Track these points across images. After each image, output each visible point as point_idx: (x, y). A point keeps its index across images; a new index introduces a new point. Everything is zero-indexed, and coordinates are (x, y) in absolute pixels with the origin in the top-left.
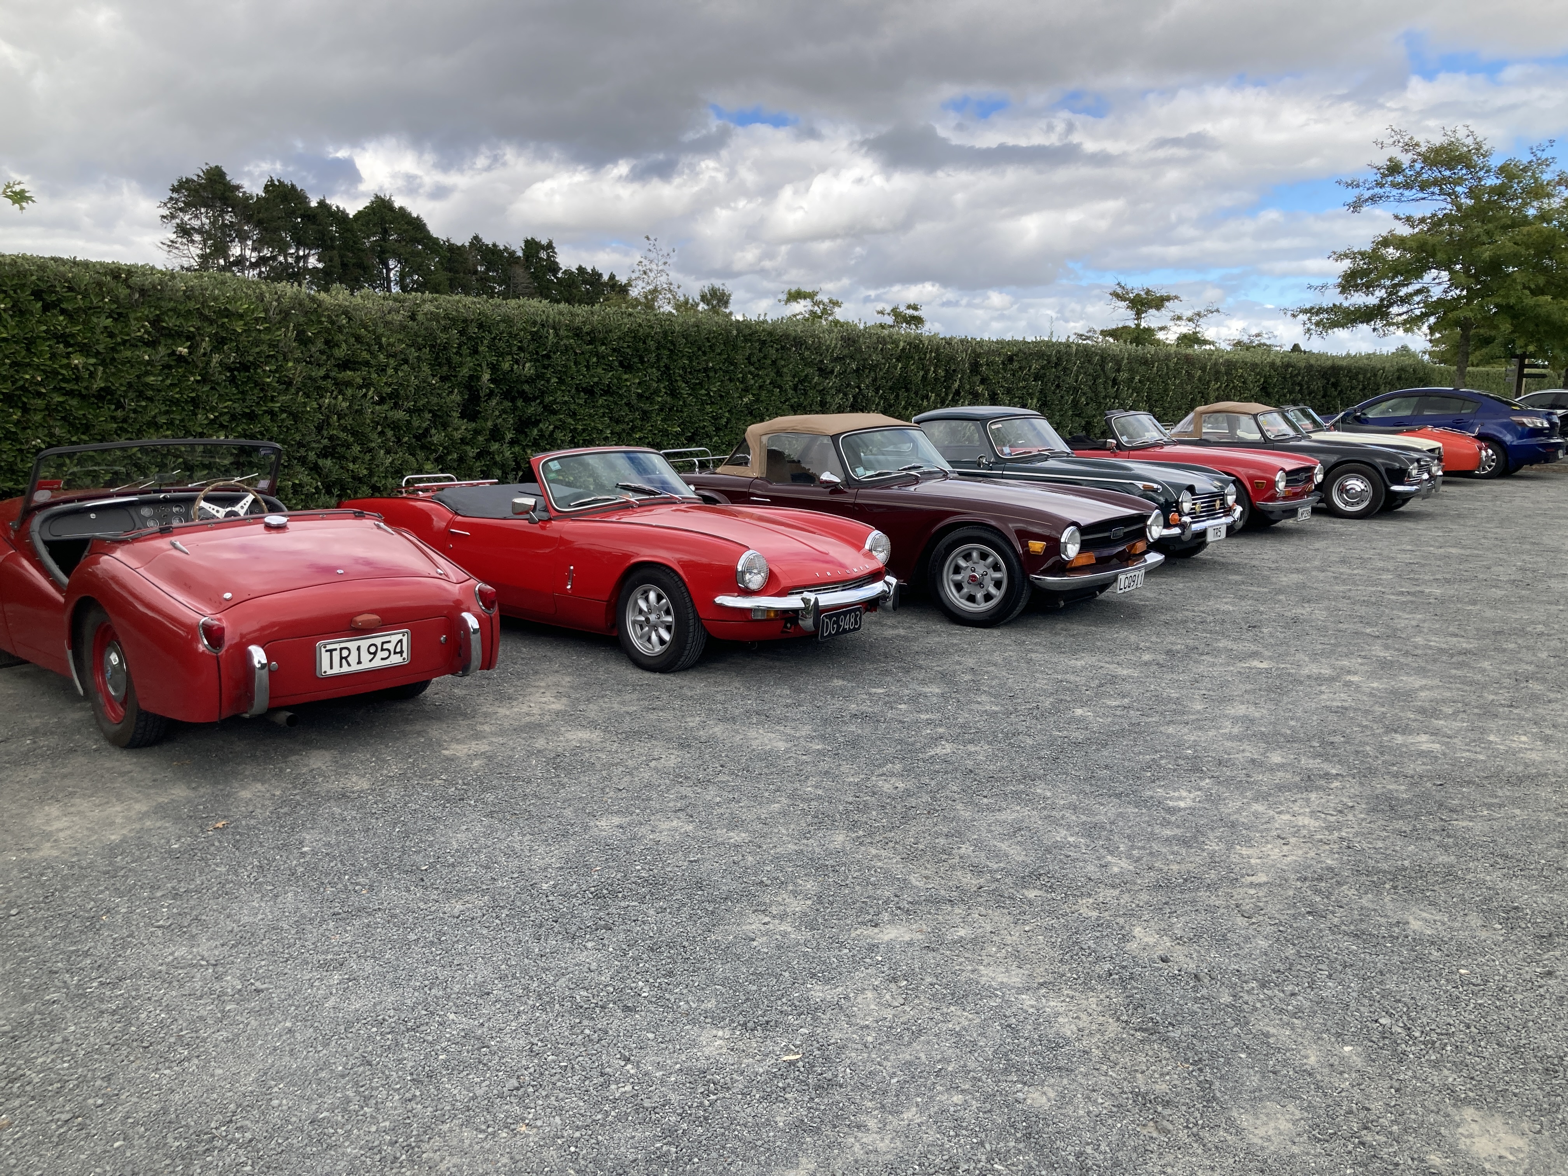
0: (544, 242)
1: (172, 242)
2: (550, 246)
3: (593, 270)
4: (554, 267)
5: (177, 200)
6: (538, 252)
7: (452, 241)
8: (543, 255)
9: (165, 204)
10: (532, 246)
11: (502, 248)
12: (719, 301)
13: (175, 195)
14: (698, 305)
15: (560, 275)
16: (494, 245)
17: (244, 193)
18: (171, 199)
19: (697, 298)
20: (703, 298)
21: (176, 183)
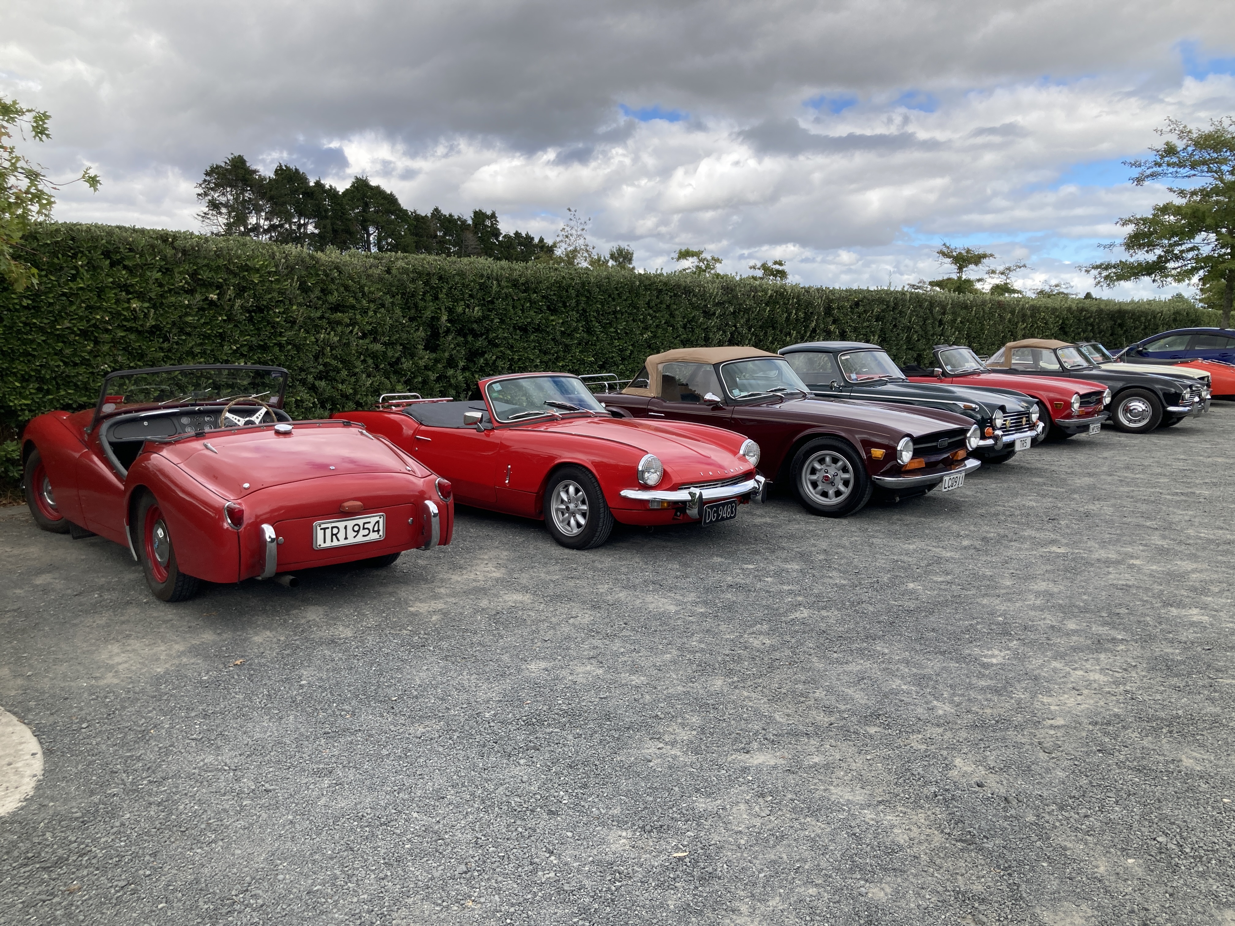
0: (489, 213)
1: (205, 213)
2: (493, 216)
3: (527, 235)
4: (496, 233)
5: (209, 182)
6: (484, 221)
7: (418, 212)
8: (488, 223)
9: (200, 185)
10: (479, 216)
11: (456, 217)
12: (625, 258)
13: (208, 178)
14: (608, 261)
15: (501, 239)
16: (450, 215)
17: (260, 176)
18: (205, 181)
19: (608, 256)
20: (612, 256)
21: (209, 169)
